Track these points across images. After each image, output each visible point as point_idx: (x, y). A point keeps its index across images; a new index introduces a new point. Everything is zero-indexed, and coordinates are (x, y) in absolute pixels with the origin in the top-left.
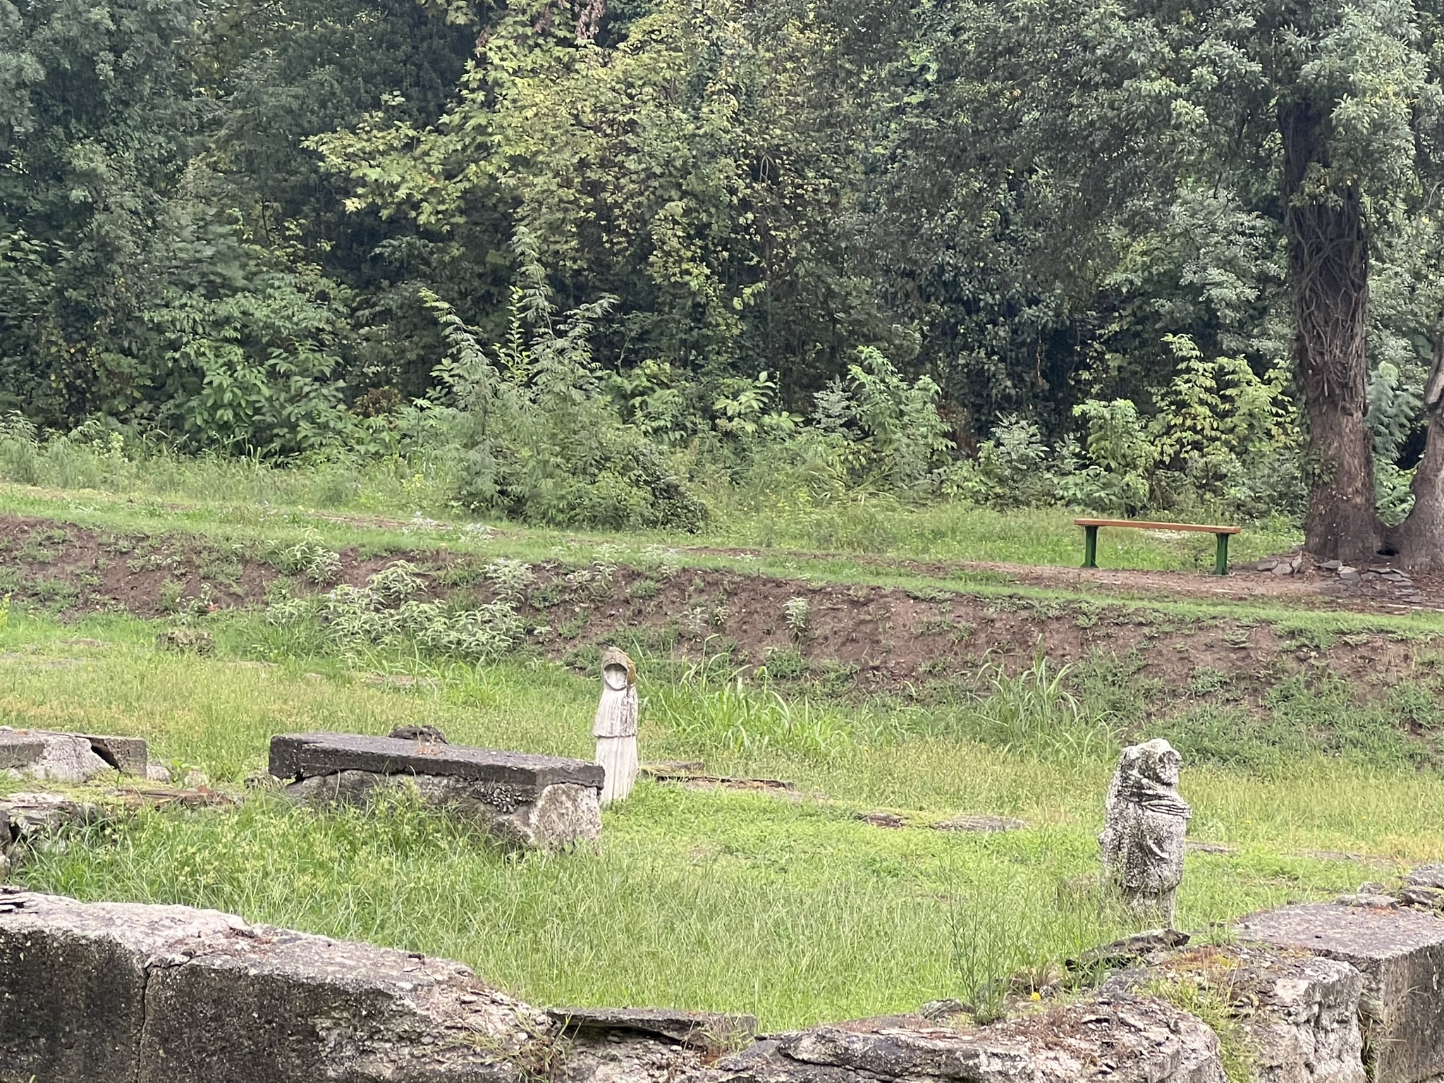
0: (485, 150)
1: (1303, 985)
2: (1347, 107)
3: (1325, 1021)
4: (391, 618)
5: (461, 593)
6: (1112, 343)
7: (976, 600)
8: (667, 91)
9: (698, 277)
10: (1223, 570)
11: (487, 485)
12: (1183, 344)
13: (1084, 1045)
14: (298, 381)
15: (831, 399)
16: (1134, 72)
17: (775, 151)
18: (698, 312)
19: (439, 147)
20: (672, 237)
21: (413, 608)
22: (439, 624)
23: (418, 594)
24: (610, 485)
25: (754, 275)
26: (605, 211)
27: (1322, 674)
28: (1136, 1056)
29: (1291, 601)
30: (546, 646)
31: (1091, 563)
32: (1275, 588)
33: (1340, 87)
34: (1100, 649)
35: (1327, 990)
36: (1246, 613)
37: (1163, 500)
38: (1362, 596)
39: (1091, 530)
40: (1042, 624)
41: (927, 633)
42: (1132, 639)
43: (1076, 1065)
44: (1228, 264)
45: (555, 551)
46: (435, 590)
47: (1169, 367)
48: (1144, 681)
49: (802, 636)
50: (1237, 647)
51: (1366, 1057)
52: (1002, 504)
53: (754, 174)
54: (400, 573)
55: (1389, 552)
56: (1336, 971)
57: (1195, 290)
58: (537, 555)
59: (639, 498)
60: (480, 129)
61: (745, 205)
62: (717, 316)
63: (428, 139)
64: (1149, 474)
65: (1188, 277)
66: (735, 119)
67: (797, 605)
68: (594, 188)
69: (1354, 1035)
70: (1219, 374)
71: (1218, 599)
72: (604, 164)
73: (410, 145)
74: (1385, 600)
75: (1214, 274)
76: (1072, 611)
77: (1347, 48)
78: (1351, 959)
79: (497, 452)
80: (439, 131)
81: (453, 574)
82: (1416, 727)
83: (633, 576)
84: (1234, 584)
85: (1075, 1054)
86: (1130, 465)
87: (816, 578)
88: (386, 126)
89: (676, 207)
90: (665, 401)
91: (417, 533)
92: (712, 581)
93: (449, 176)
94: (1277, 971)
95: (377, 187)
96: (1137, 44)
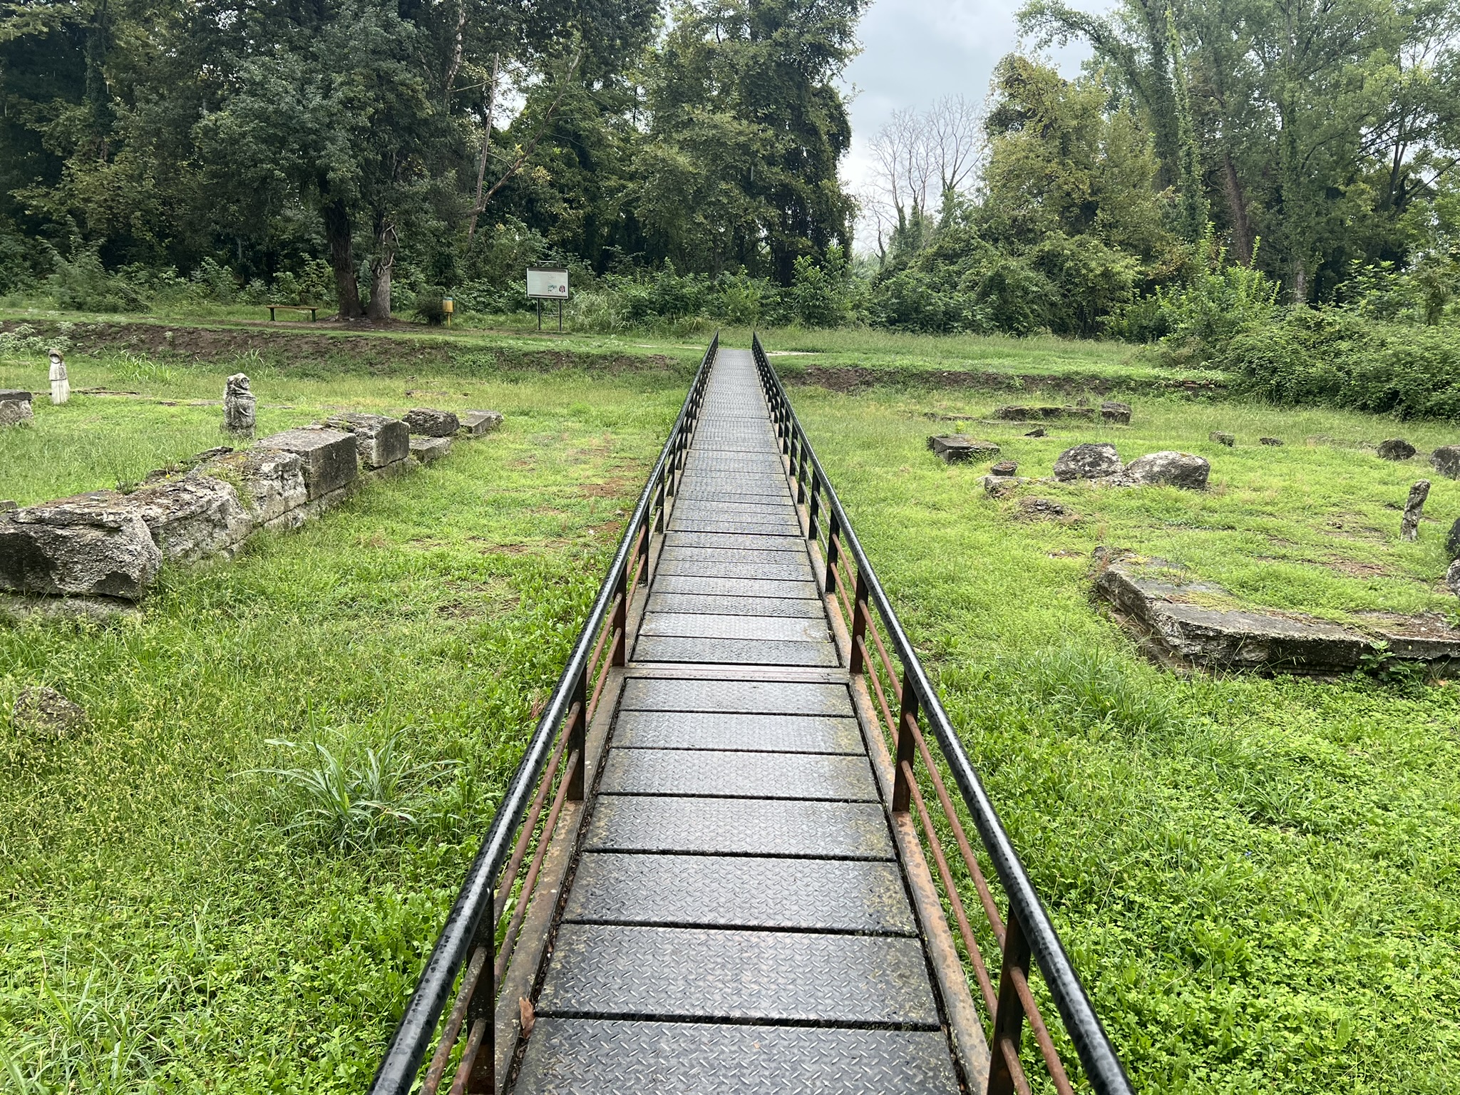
0: (72, 196)
1: (273, 465)
2: (331, 175)
3: (286, 476)
4: (24, 342)
5: (49, 334)
6: (286, 256)
7: (230, 331)
8: (131, 178)
9: (149, 236)
10: (314, 320)
11: (67, 299)
12: (306, 256)
13: (165, 501)
14: (16, 270)
15: (198, 274)
16: (262, 161)
17: (171, 198)
18: (151, 247)
19: (57, 195)
20: (139, 223)
21: (31, 339)
22: (41, 344)
23: (33, 334)
24: (110, 299)
25: (167, 236)
26: (115, 215)
27: (342, 350)
28: (189, 504)
29: (334, 329)
30: (82, 350)
31: (273, 319)
32: (330, 325)
33: (328, 168)
34: (271, 345)
35: (284, 466)
36: (318, 332)
37: (304, 302)
38: (355, 327)
39: (272, 309)
40: (252, 337)
41: (215, 342)
42: (283, 342)
43: (160, 511)
44: (318, 233)
45: (83, 319)
46: (39, 333)
47: (303, 262)
48: (286, 354)
49: (172, 344)
50: (314, 342)
51: (307, 486)
52: (254, 304)
53: (164, 204)
54: (25, 327)
55: (364, 313)
56: (288, 457)
57: (309, 241)
58: (77, 321)
59: (121, 303)
60: (70, 189)
61: (162, 214)
62: (157, 248)
63: (53, 193)
64: (300, 294)
65: (306, 237)
66: (154, 186)
67: (169, 334)
68: (111, 208)
69: (301, 479)
70: (318, 265)
71: (312, 329)
72: (113, 200)
73: (48, 193)
74: (363, 328)
75: (314, 235)
76: (261, 333)
77: (329, 156)
78: (298, 453)
79: (70, 288)
80: (57, 189)
81: (45, 327)
82: (371, 364)
83: (111, 326)
84: (318, 325)
85: (160, 506)
86: (292, 292)
87: (175, 325)
88: (37, 187)
89: (138, 214)
90: (143, 275)
91: (31, 314)
92: (139, 327)
93: (62, 204)
94: (263, 460)
95: (36, 207)
96: (261, 151)
